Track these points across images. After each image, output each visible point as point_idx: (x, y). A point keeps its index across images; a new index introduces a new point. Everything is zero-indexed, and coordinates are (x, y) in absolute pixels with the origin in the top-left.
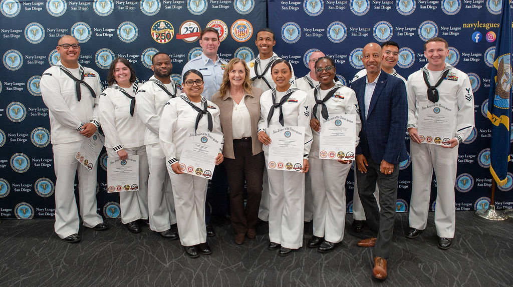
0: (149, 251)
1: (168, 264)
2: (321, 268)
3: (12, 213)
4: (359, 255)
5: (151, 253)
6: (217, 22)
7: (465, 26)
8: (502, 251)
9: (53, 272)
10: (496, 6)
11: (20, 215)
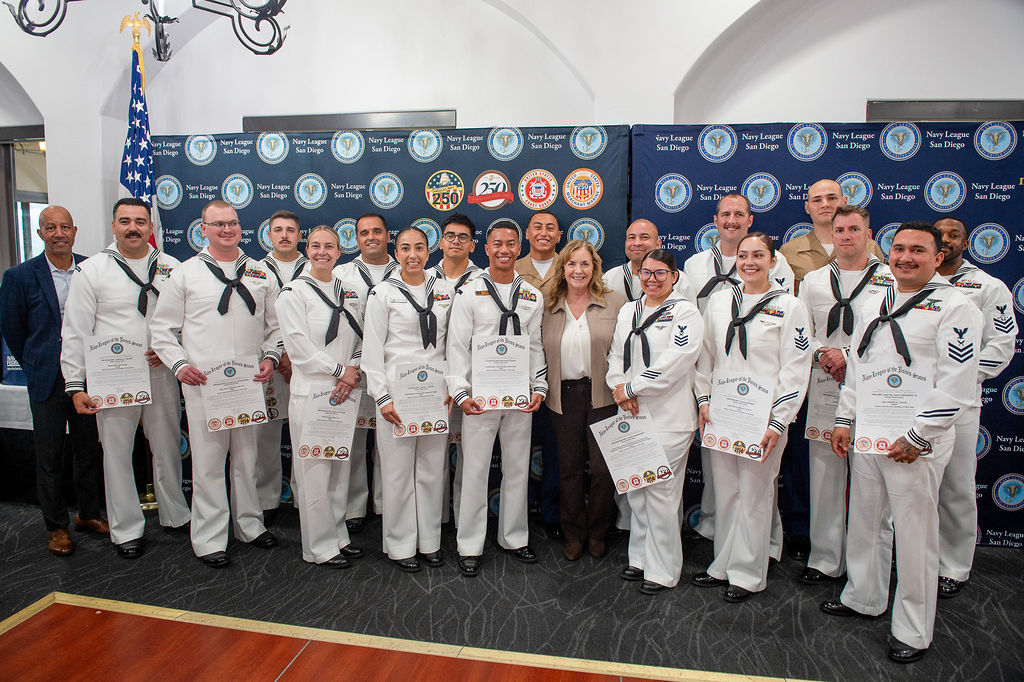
1: (430, 590)
2: (698, 623)
9: (246, 583)
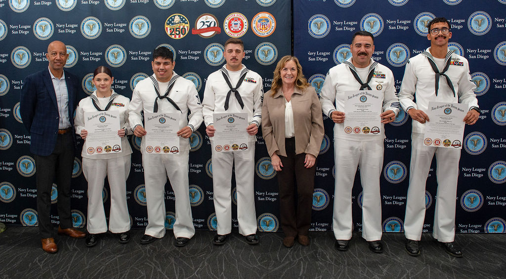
0: (158, 267)
3: (18, 219)
5: (160, 270)
6: (236, 15)
11: (26, 222)
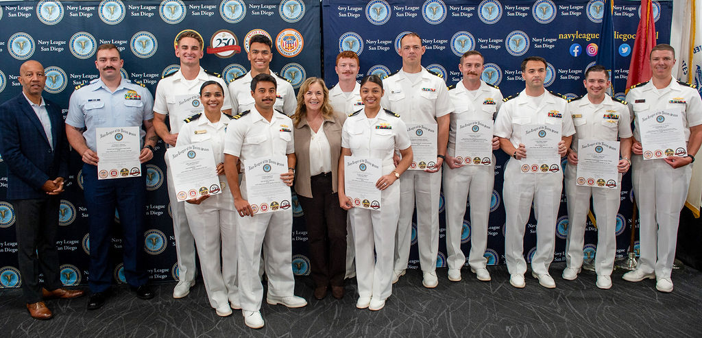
4: (435, 318)
7: (561, 36)
8: (606, 308)
10: (598, 12)
11: (4, 283)
